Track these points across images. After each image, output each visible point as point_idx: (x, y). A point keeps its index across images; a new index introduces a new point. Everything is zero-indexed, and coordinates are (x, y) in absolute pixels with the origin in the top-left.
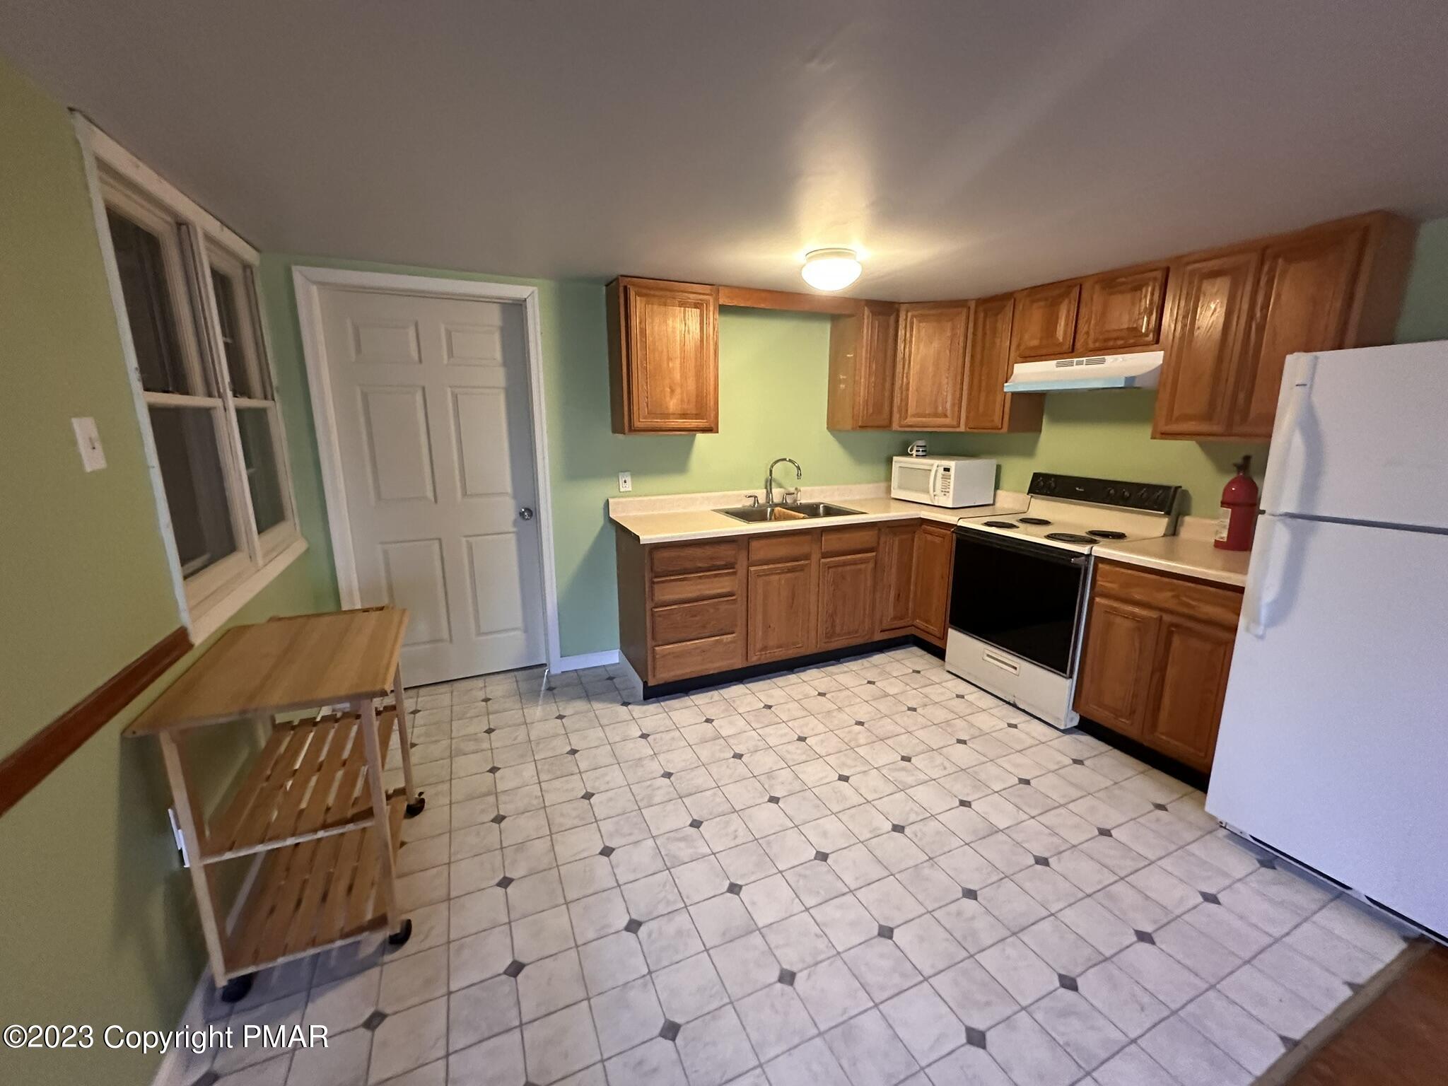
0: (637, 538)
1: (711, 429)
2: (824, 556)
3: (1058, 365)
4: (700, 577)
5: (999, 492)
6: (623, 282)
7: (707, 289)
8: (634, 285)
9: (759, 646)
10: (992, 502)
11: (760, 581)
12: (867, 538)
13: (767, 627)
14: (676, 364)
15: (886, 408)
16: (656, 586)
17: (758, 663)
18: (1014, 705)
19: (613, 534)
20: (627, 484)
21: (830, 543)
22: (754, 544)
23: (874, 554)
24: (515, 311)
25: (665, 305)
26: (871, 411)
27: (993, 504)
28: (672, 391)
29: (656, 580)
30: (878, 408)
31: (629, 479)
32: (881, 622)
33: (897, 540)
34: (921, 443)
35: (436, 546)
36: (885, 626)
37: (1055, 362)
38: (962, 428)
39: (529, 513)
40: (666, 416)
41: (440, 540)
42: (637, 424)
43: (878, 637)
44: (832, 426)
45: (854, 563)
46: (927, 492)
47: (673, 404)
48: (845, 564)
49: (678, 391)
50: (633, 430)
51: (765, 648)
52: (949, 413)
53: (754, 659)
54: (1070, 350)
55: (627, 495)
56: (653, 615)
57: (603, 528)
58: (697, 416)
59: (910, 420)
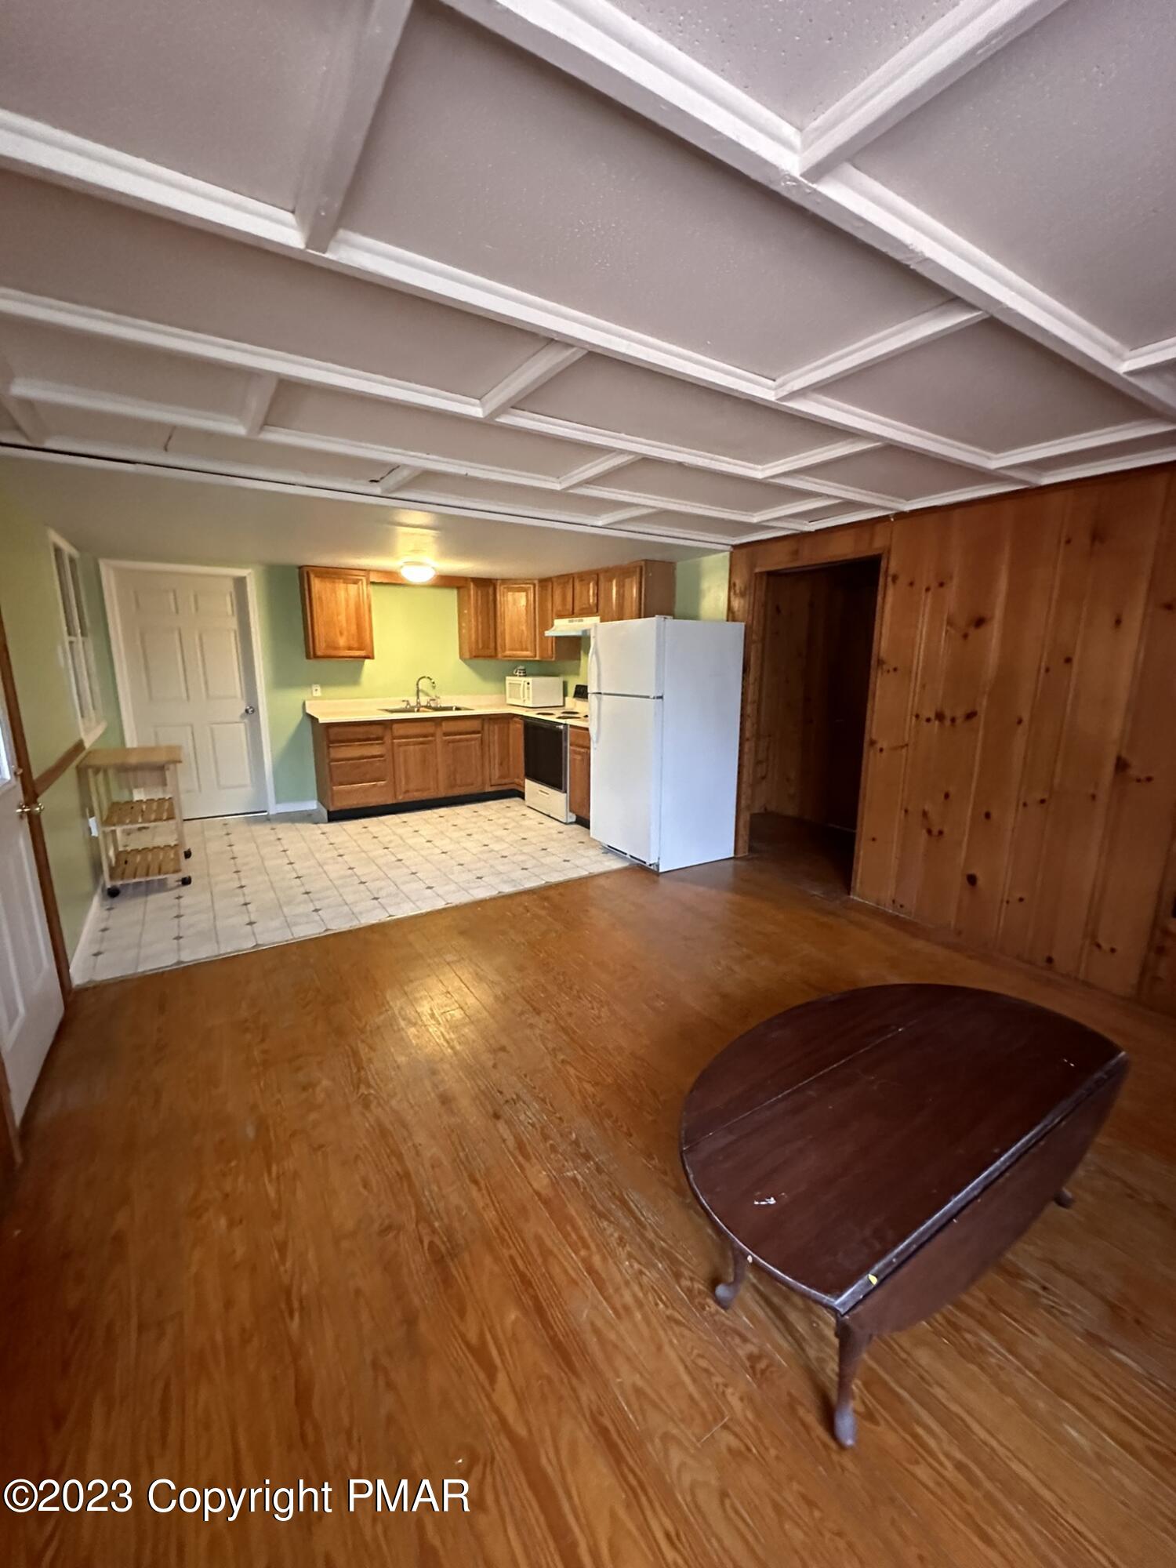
0: (317, 719)
1: (370, 657)
2: (446, 734)
3: (570, 621)
4: (360, 745)
5: (567, 698)
6: (305, 569)
7: (362, 573)
8: (313, 570)
9: (403, 790)
10: (562, 704)
11: (402, 749)
12: (476, 724)
13: (407, 777)
14: (342, 618)
15: (492, 645)
16: (331, 749)
17: (402, 801)
18: (549, 816)
19: (308, 724)
20: (317, 691)
21: (447, 727)
22: (395, 726)
23: (480, 735)
24: (240, 583)
25: (334, 582)
26: (480, 646)
27: (564, 705)
28: (341, 634)
29: (331, 745)
30: (486, 646)
31: (319, 688)
32: (490, 779)
33: (496, 727)
34: (521, 667)
35: (189, 729)
36: (493, 782)
37: (568, 619)
38: (537, 658)
39: (251, 711)
40: (336, 648)
41: (192, 726)
42: (319, 653)
43: (489, 789)
44: (461, 657)
45: (467, 740)
46: (519, 698)
47: (342, 641)
48: (460, 741)
49: (345, 633)
50: (316, 657)
51: (407, 791)
52: (529, 648)
53: (401, 798)
54: (571, 613)
55: (316, 698)
56: (330, 767)
57: (303, 719)
58: (359, 649)
59: (508, 653)
